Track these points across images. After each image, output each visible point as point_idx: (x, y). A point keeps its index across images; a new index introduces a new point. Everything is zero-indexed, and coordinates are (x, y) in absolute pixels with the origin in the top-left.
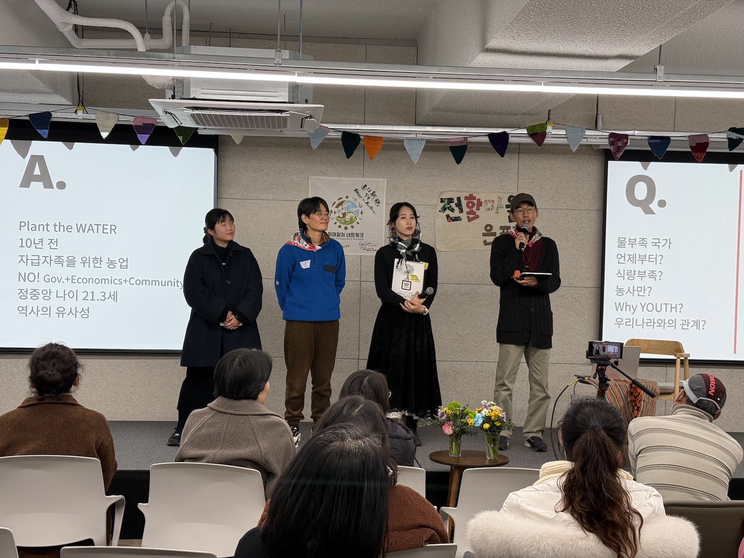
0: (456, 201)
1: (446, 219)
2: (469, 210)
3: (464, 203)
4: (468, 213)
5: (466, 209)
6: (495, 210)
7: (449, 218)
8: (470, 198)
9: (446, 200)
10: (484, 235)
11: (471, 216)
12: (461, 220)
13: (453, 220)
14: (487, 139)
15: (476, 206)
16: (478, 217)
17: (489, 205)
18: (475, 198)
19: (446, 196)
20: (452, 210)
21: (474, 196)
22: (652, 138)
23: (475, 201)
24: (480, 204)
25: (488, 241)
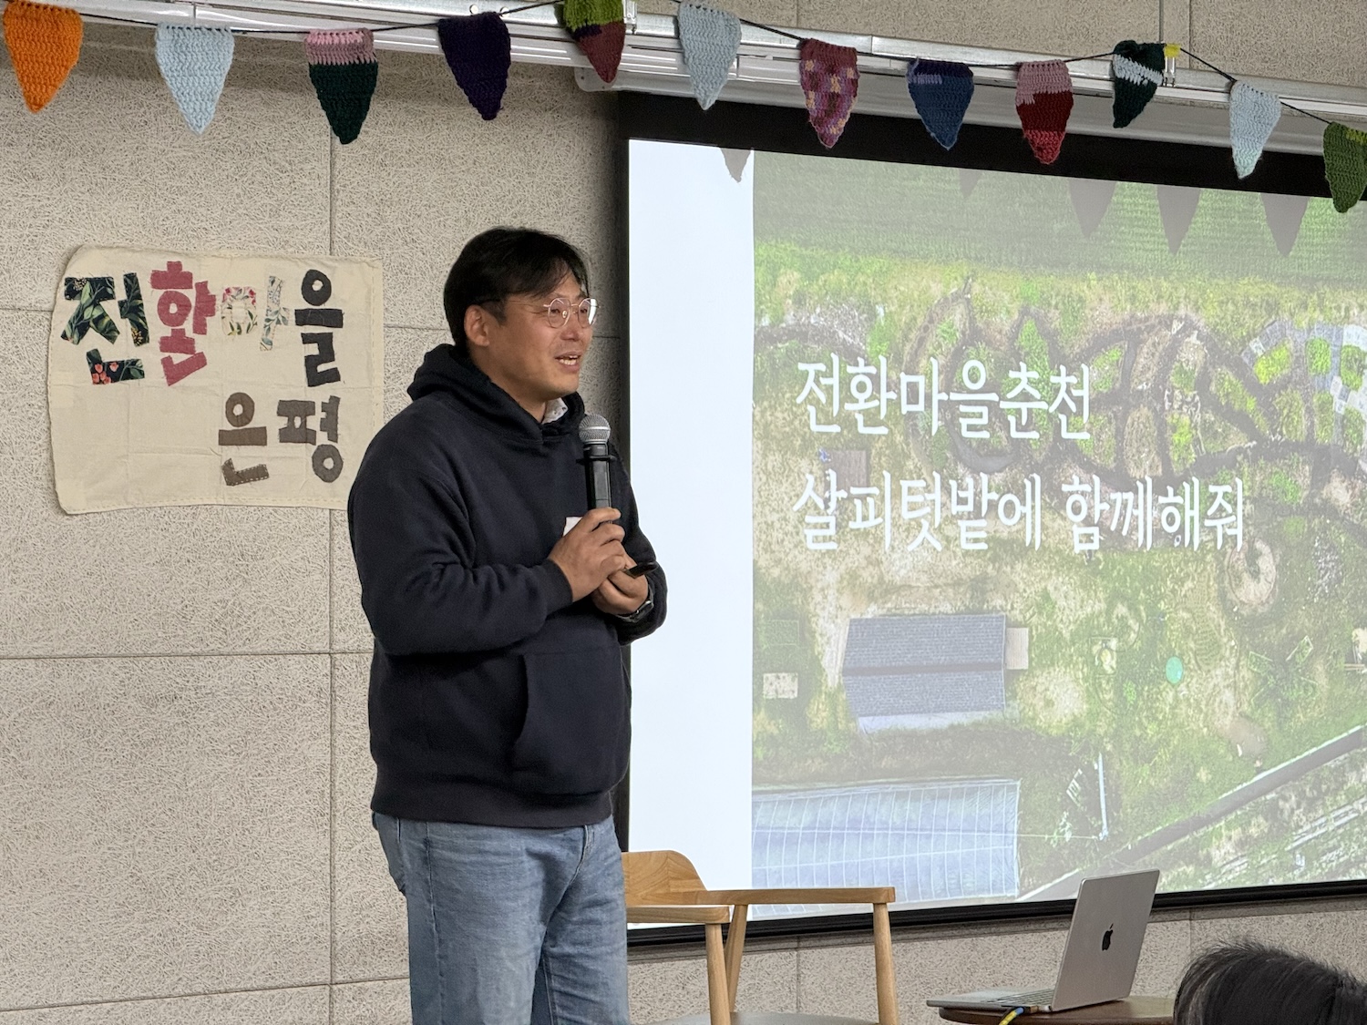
0: (121, 293)
1: (88, 369)
2: (167, 331)
3: (151, 298)
4: (166, 345)
5: (158, 329)
6: (258, 332)
7: (99, 368)
8: (173, 277)
9: (87, 288)
10: (225, 439)
11: (178, 358)
12: (142, 374)
13: (115, 378)
15: (192, 313)
16: (199, 362)
17: (240, 311)
18: (186, 280)
19: (83, 269)
20: (110, 333)
21: (185, 269)
23: (191, 294)
24: (207, 304)
25: (239, 466)
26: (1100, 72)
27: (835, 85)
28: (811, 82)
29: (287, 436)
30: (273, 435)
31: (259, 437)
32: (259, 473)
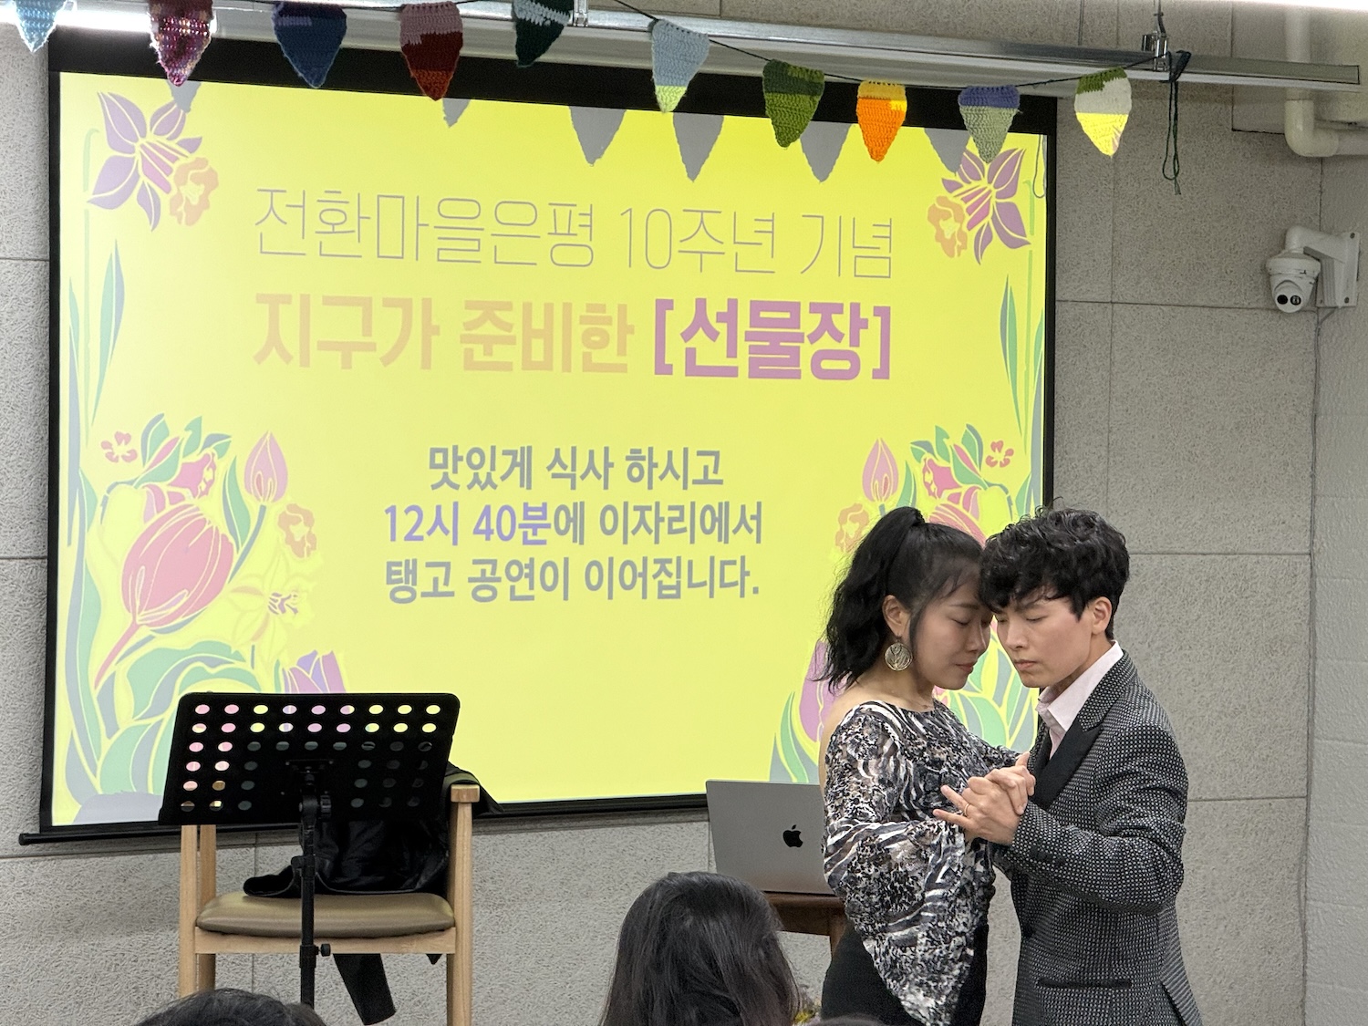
22: (288, 8)
26: (504, 11)
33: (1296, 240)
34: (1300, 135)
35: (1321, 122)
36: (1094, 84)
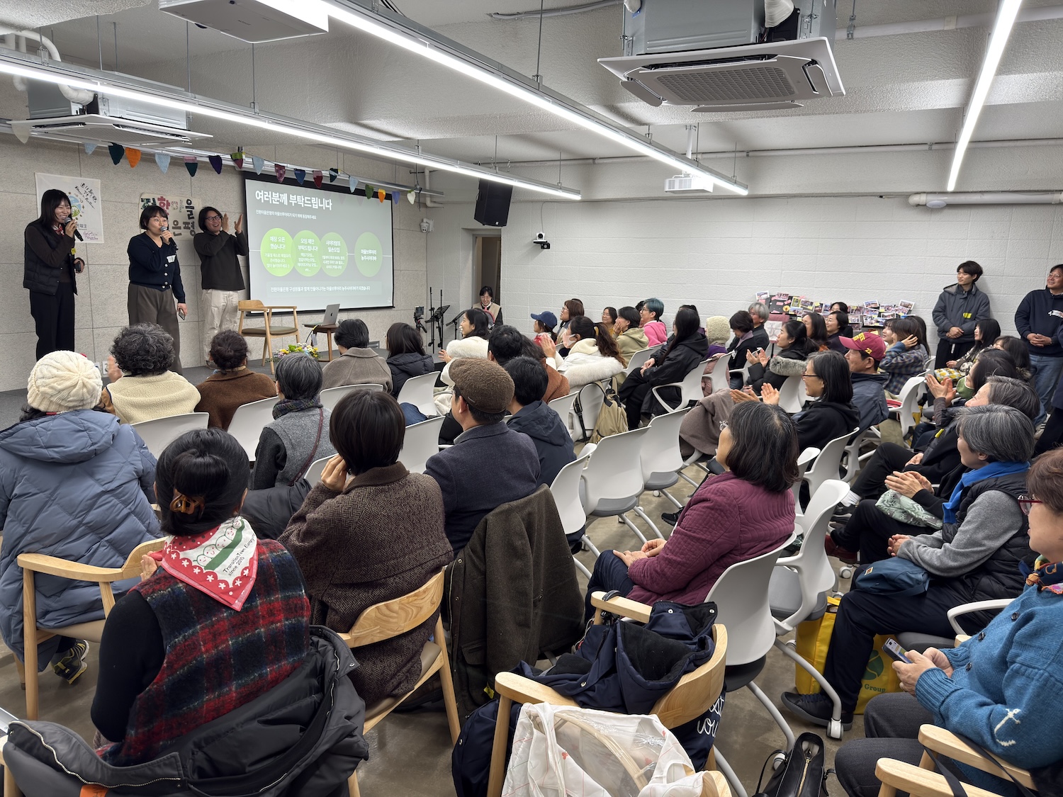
0: (152, 202)
6: (179, 210)
8: (162, 199)
9: (145, 200)
14: (207, 160)
17: (175, 205)
18: (164, 200)
19: (145, 197)
21: (164, 198)
22: (297, 170)
23: (165, 202)
24: (168, 204)
25: (176, 233)
26: (328, 173)
27: (282, 172)
28: (277, 171)
29: (185, 228)
30: (182, 228)
31: (180, 228)
32: (180, 234)
33: (425, 220)
34: (429, 203)
35: (431, 201)
36: (410, 192)
